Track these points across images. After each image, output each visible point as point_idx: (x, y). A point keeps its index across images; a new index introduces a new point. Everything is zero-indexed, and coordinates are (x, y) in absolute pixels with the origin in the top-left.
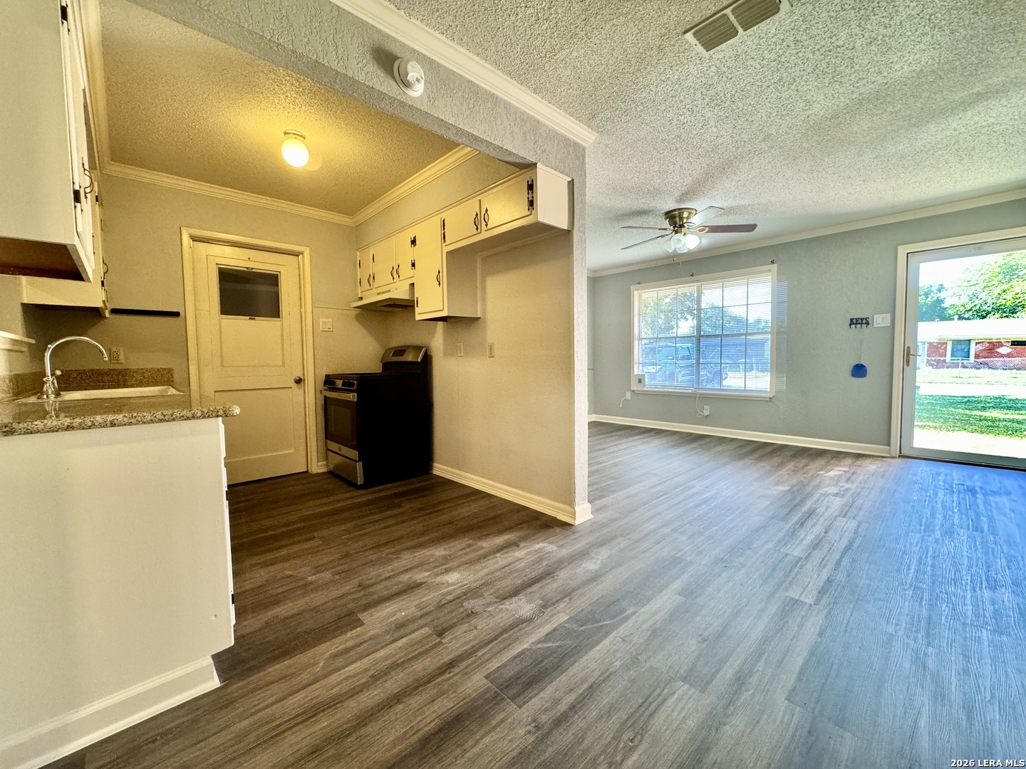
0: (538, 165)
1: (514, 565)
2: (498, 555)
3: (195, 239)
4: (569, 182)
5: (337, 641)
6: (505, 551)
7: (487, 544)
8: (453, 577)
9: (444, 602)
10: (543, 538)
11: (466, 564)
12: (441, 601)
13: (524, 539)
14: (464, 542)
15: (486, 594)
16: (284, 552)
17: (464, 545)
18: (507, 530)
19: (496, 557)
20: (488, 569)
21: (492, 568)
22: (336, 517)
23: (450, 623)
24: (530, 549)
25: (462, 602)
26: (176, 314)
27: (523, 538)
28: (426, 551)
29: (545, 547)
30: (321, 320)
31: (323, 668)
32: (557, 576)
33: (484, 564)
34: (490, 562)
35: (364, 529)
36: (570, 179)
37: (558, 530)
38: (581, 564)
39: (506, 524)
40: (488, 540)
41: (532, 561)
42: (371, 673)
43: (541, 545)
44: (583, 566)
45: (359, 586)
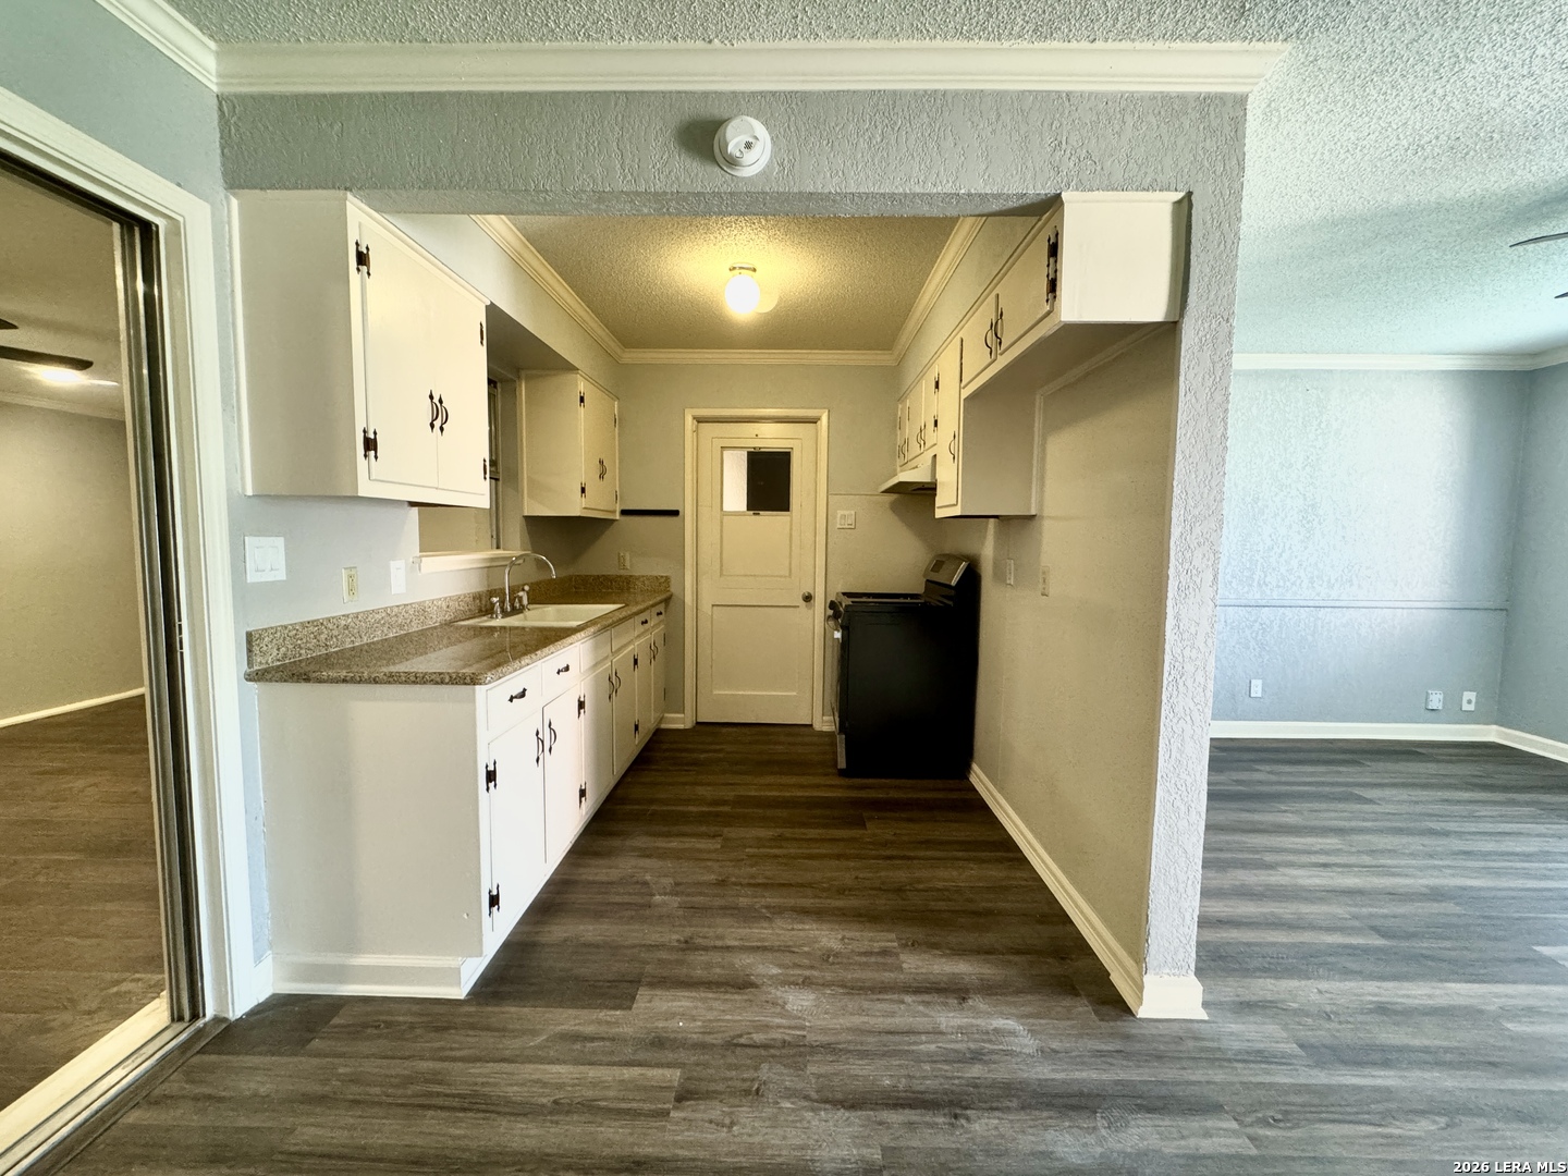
0: (1063, 195)
1: (913, 1038)
2: (908, 999)
3: (700, 420)
4: (1178, 203)
5: (585, 1014)
6: (927, 998)
7: (916, 964)
8: (799, 1001)
9: (743, 1041)
10: (1029, 1009)
11: (843, 986)
12: (741, 1036)
13: (989, 989)
14: (885, 939)
15: (811, 1069)
16: (674, 844)
17: (877, 946)
18: (978, 953)
19: (903, 1002)
20: (866, 1019)
21: (872, 1021)
22: (769, 812)
23: (713, 1087)
24: (979, 1022)
25: (764, 1059)
26: (675, 513)
27: (990, 987)
28: (815, 926)
29: (1013, 1033)
30: (840, 513)
31: (539, 1047)
32: (968, 1119)
33: (866, 1005)
34: (879, 1006)
35: (781, 847)
36: (1180, 195)
37: (1082, 1007)
38: (1046, 1128)
39: (989, 939)
40: (926, 956)
41: (956, 1051)
42: (559, 1095)
43: (1011, 1024)
44: (1050, 1135)
45: (686, 942)
